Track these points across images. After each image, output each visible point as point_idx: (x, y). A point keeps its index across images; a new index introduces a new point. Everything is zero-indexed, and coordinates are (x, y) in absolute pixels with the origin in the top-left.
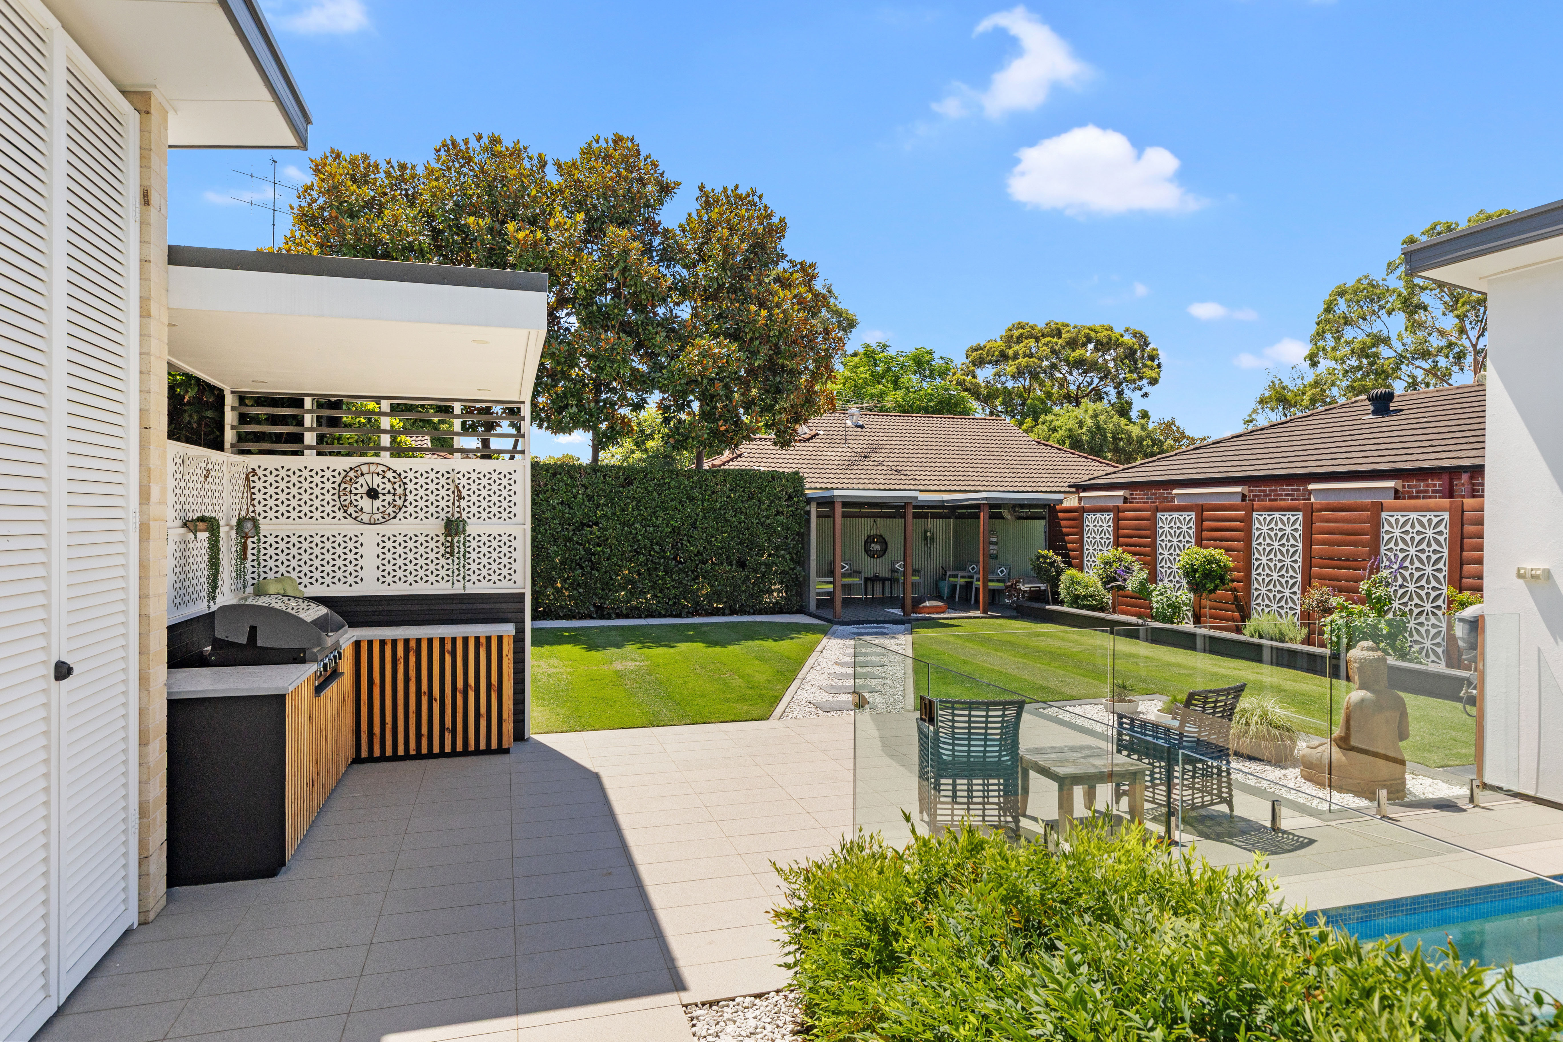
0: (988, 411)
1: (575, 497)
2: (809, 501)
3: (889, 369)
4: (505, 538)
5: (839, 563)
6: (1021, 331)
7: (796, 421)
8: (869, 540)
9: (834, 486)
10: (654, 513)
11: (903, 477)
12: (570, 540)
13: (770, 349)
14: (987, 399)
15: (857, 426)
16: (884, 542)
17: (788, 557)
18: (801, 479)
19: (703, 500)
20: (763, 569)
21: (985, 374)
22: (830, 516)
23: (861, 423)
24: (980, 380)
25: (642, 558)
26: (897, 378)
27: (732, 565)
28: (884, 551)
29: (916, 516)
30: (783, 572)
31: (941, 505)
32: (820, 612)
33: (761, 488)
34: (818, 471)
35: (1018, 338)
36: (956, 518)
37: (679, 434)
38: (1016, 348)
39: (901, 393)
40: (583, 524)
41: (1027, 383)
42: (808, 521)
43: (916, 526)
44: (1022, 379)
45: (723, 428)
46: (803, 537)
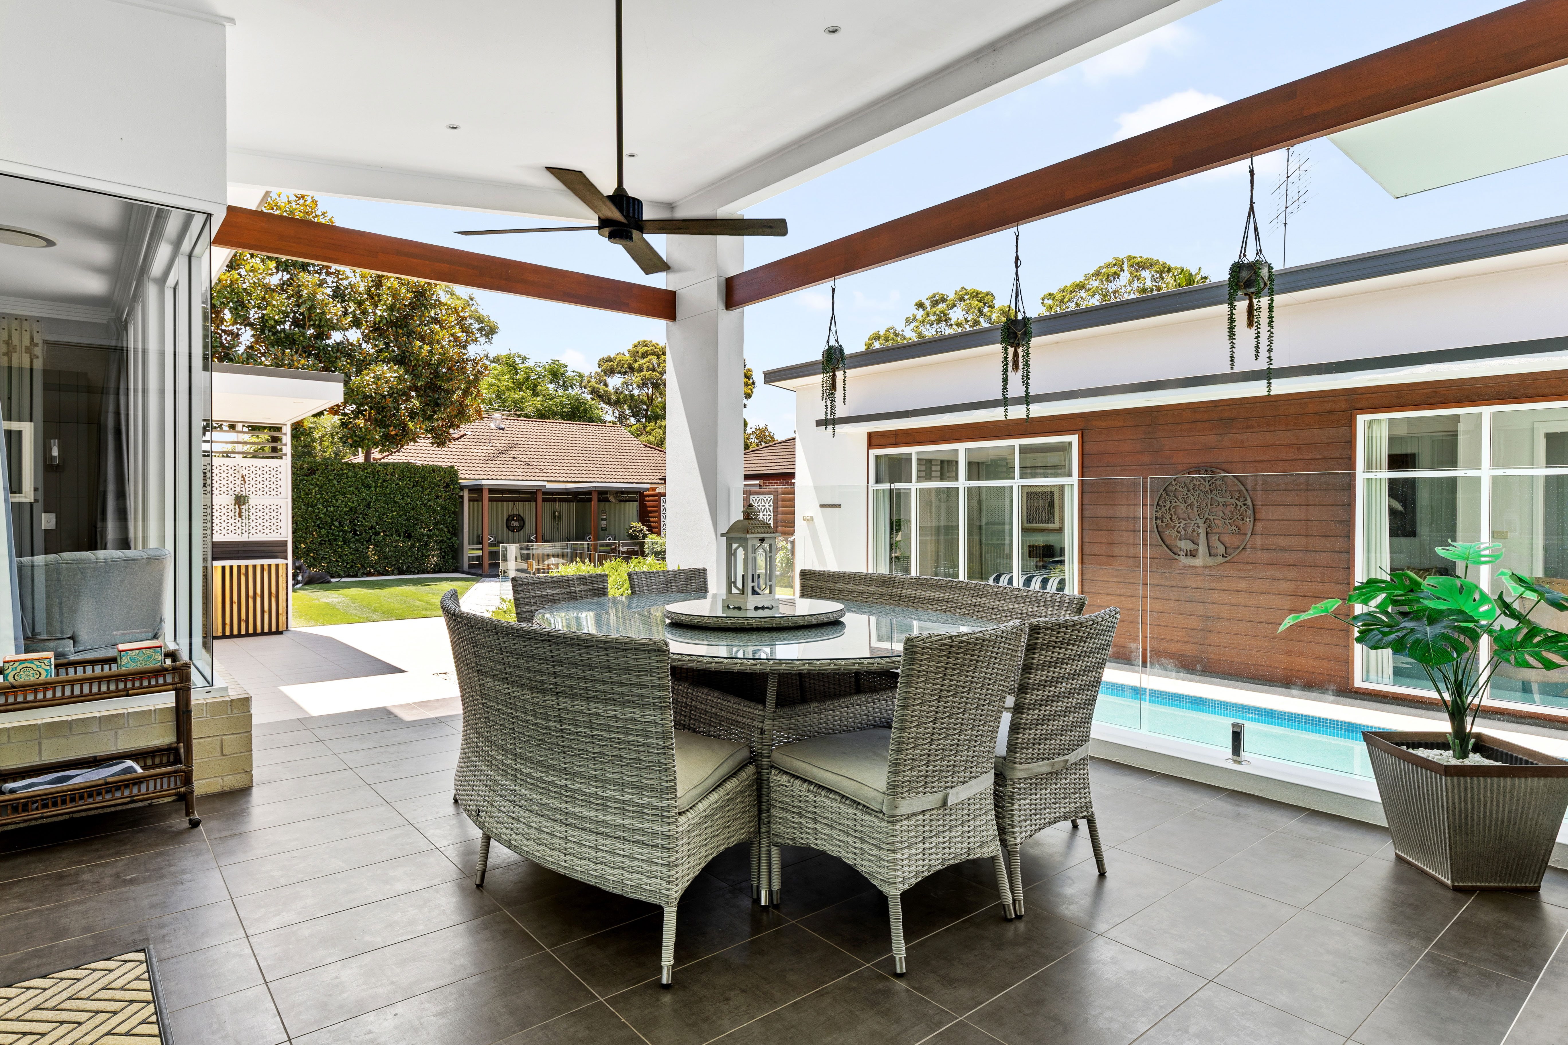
0: (617, 415)
2: (462, 488)
3: (528, 378)
4: (274, 507)
5: (486, 536)
6: (646, 348)
7: (450, 427)
8: (510, 519)
9: (481, 477)
10: (334, 496)
11: (537, 471)
13: (431, 373)
14: (616, 403)
15: (500, 429)
16: (521, 520)
17: (445, 530)
18: (456, 472)
19: (376, 487)
20: (425, 539)
21: (615, 382)
22: (479, 499)
23: (503, 426)
24: (610, 389)
26: (535, 386)
27: (400, 536)
28: (522, 527)
29: (544, 500)
30: (442, 541)
31: (567, 492)
32: (472, 570)
33: (424, 478)
34: (467, 465)
35: (643, 354)
36: (578, 501)
37: (356, 436)
38: (641, 361)
39: (540, 398)
41: (650, 392)
42: (462, 503)
43: (546, 509)
44: (646, 389)
45: (393, 433)
46: (458, 515)
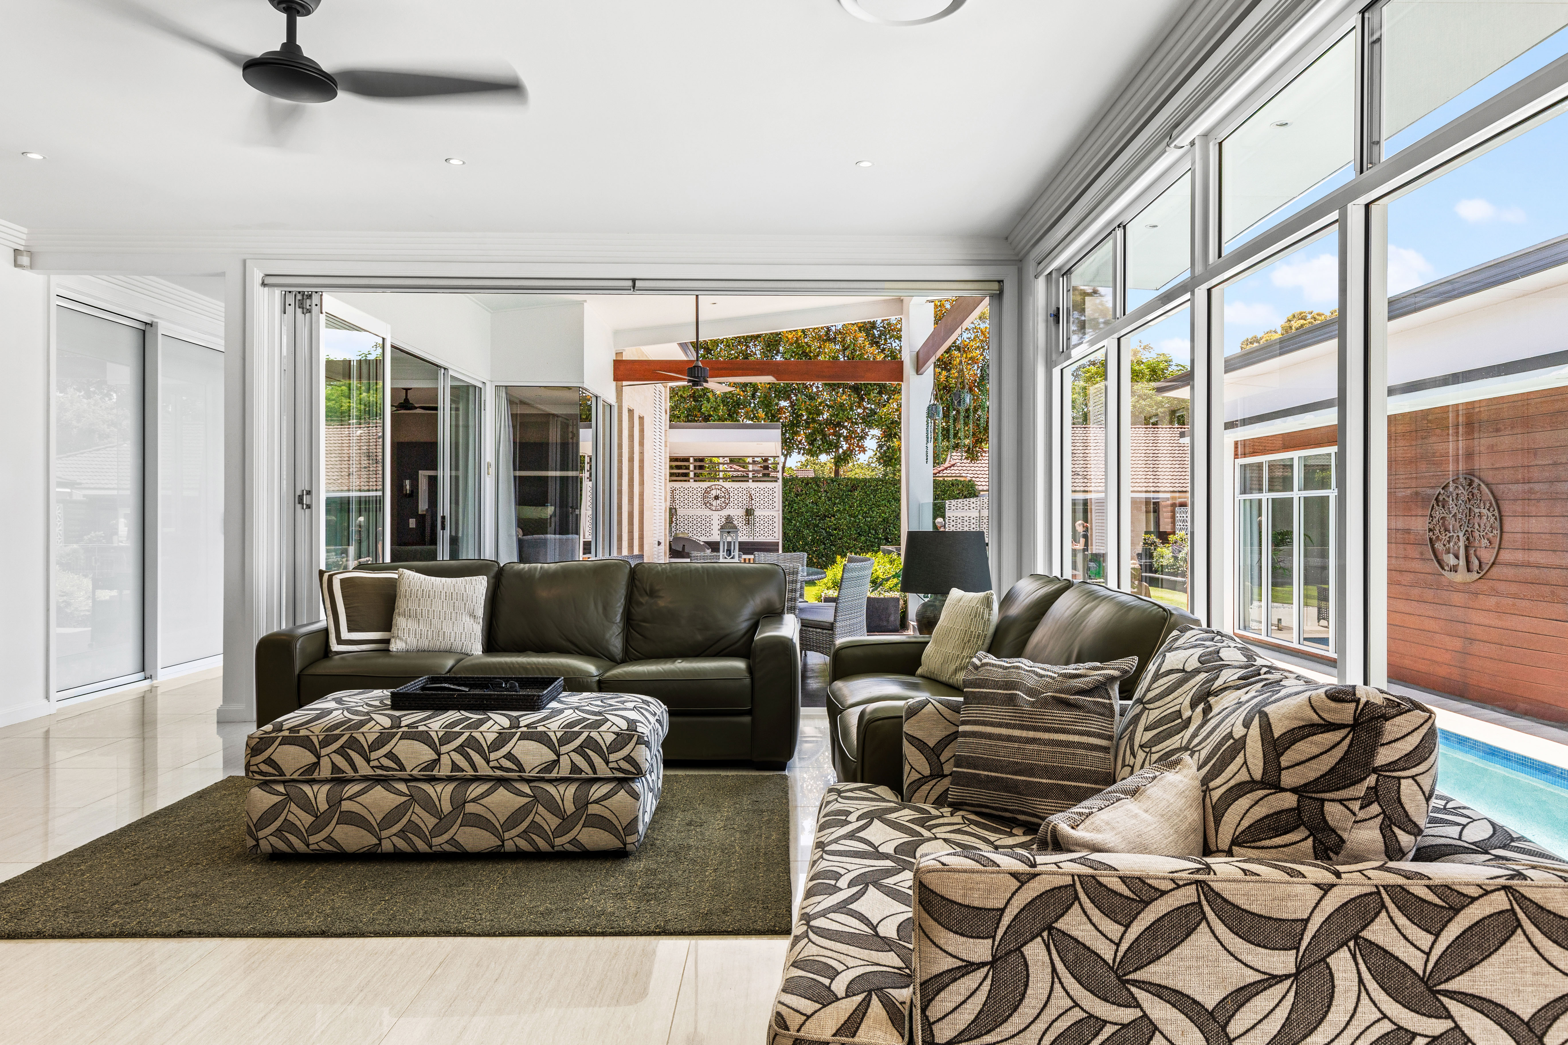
1: (820, 498)
12: (817, 526)
25: (863, 538)
40: (825, 516)
